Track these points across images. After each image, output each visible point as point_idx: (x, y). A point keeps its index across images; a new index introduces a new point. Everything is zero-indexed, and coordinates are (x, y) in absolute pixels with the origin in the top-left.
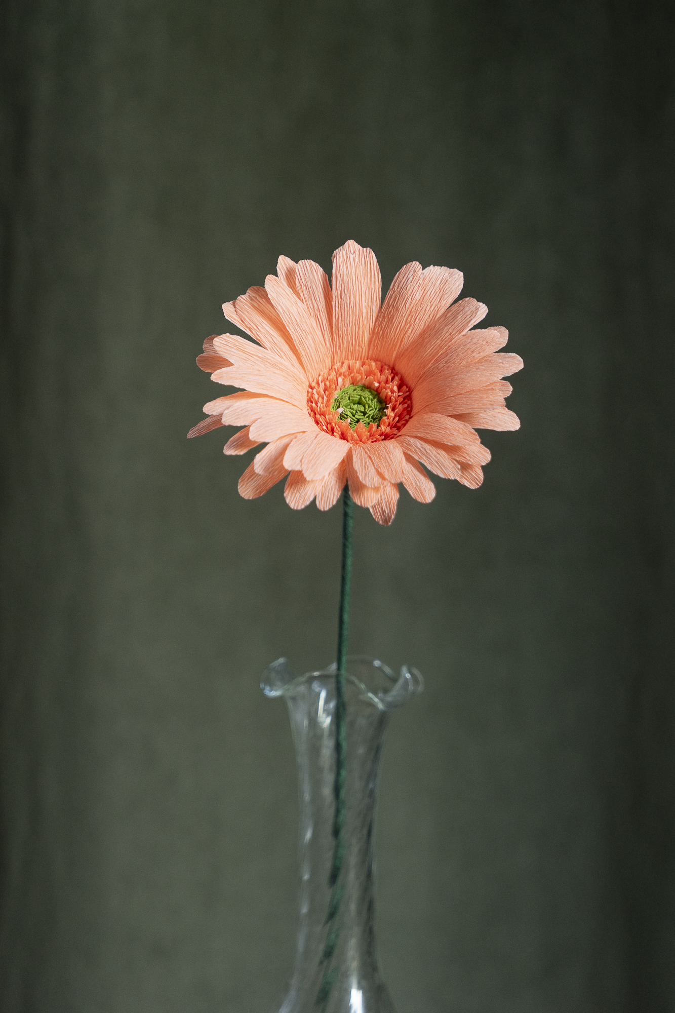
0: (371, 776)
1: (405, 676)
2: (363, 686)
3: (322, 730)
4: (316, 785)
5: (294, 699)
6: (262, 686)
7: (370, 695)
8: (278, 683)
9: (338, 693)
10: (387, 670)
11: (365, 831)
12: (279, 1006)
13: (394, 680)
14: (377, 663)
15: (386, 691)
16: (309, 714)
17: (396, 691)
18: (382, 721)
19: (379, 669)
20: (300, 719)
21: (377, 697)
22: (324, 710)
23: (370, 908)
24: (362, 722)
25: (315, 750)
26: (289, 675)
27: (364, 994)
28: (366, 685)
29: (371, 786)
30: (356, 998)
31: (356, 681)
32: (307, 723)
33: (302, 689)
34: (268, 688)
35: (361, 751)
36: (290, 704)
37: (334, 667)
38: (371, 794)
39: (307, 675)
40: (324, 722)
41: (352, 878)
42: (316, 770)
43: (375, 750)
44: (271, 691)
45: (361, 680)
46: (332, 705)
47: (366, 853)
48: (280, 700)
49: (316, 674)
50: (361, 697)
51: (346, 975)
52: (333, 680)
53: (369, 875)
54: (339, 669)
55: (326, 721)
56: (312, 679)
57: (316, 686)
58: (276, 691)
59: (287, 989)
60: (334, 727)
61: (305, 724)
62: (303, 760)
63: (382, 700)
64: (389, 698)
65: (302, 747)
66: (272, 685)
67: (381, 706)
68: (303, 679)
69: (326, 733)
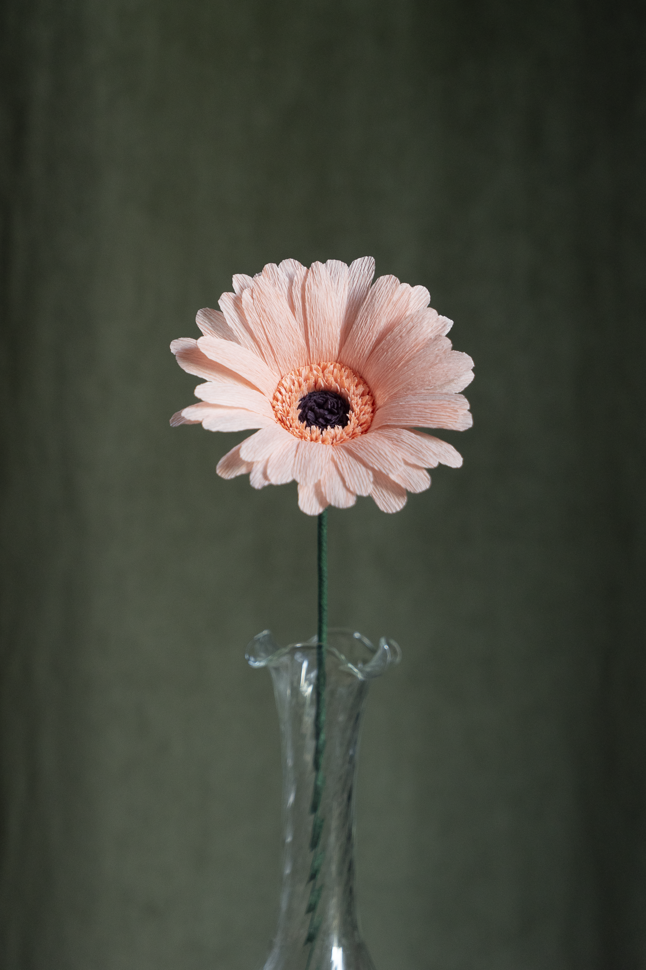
0: (351, 743)
1: (384, 647)
2: (343, 657)
3: (304, 698)
4: (299, 751)
5: (277, 669)
6: (247, 657)
7: (350, 665)
8: (263, 654)
9: (319, 664)
10: (367, 641)
11: (345, 796)
12: (264, 962)
13: (373, 651)
14: (357, 635)
15: (365, 662)
16: (292, 683)
17: (375, 661)
18: (361, 690)
19: (359, 640)
20: (283, 688)
21: (357, 668)
22: (306, 679)
23: (350, 868)
24: (342, 691)
25: (297, 718)
26: (272, 646)
27: (344, 951)
28: (346, 657)
29: (351, 752)
30: (337, 955)
31: (337, 653)
32: (290, 692)
33: (285, 659)
34: (252, 659)
35: (342, 718)
36: (274, 674)
37: (315, 639)
38: (351, 760)
39: (290, 646)
40: (306, 691)
41: (333, 841)
42: (299, 736)
43: (355, 718)
44: (255, 662)
45: (341, 652)
46: (313, 675)
47: (346, 816)
48: (264, 669)
49: (298, 645)
50: (342, 668)
51: (327, 934)
52: (315, 651)
53: (349, 837)
54: (320, 639)
55: (308, 690)
56: (294, 650)
57: (298, 656)
58: (260, 661)
59: (271, 946)
60: (314, 697)
61: (288, 693)
62: (286, 728)
63: (361, 671)
64: (368, 669)
65: (285, 715)
66: (256, 657)
67: (360, 676)
68: (286, 650)
69: (308, 701)
